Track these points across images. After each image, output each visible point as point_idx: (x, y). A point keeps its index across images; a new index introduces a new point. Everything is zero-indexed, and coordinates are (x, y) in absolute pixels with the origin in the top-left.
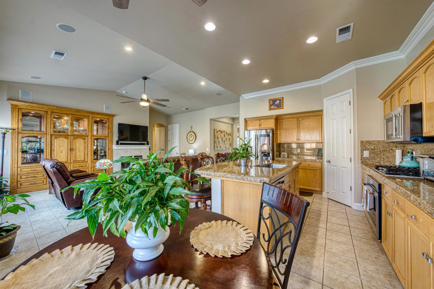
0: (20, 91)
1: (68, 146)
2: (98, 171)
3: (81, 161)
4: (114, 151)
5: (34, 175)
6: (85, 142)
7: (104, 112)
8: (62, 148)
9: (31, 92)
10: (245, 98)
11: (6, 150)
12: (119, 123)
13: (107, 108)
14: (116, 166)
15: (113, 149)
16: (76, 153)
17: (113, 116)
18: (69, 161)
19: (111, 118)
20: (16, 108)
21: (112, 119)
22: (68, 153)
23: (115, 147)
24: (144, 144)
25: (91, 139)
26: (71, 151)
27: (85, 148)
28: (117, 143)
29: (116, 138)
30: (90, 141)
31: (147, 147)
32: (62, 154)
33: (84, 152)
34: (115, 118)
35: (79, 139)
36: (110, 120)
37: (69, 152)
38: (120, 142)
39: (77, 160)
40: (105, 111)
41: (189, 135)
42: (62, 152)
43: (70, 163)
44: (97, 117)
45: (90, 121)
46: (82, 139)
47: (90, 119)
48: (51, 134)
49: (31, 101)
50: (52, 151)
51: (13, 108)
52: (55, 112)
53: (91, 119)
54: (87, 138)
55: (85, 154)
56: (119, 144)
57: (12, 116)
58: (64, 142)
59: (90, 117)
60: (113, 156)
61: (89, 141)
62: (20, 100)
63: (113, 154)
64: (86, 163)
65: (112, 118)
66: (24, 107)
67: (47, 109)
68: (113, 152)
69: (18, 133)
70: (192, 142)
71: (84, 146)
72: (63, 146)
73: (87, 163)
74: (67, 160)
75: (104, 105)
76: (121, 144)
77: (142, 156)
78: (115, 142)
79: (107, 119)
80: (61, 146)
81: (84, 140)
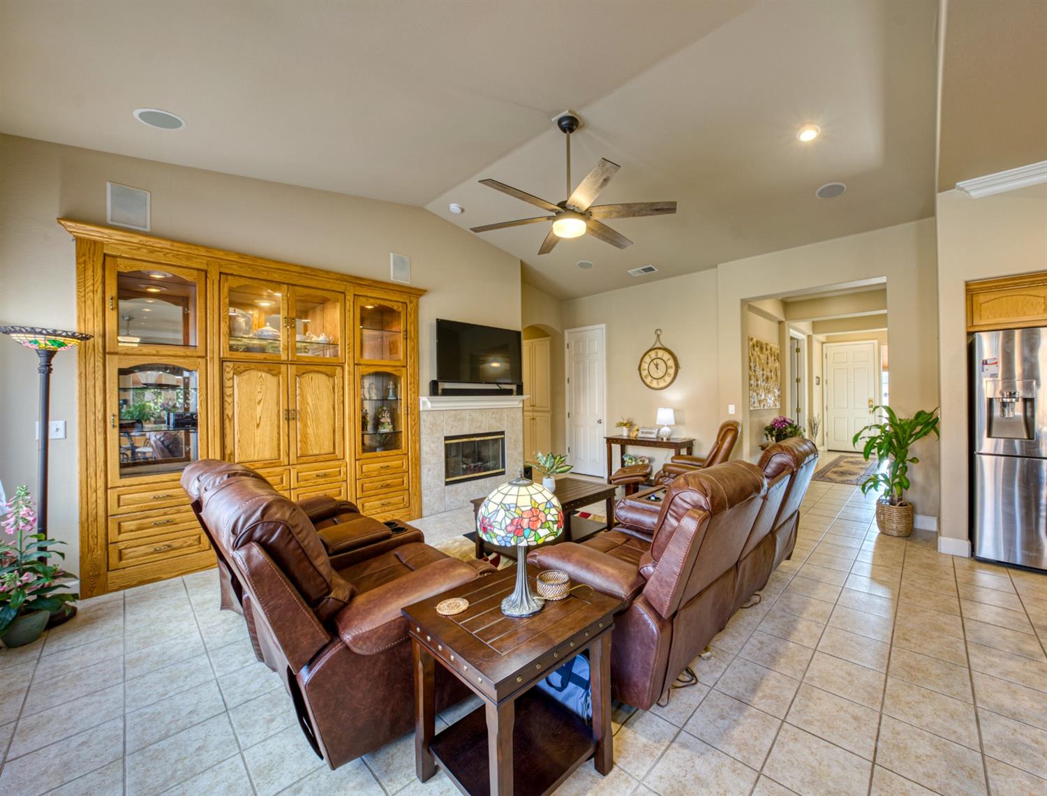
0: (109, 185)
1: (278, 403)
2: (376, 489)
3: (321, 458)
4: (423, 416)
5: (165, 514)
6: (334, 388)
7: (392, 279)
8: (259, 408)
9: (148, 194)
10: (973, 194)
12: (437, 320)
13: (400, 263)
14: (429, 470)
15: (419, 412)
16: (305, 426)
17: (419, 293)
18: (284, 459)
19: (411, 302)
20: (94, 253)
21: (414, 303)
22: (279, 427)
23: (426, 402)
24: (509, 392)
25: (352, 377)
26: (288, 419)
27: (334, 408)
28: (434, 390)
29: (428, 371)
30: (349, 385)
31: (518, 403)
32: (259, 430)
33: (331, 423)
34: (424, 301)
35: (314, 376)
36: (409, 309)
37: (283, 423)
38: (441, 386)
39: (311, 453)
40: (393, 275)
41: (647, 359)
42: (258, 425)
43: (287, 463)
44: (369, 295)
45: (349, 311)
46: (323, 377)
47: (347, 303)
48: (220, 358)
49: (148, 229)
50: (227, 422)
51: (84, 255)
52: (232, 275)
53: (352, 304)
54: (339, 370)
55: (334, 431)
56: (440, 391)
57: (81, 283)
58: (264, 387)
59: (348, 297)
60: (423, 437)
61: (346, 383)
62: (109, 221)
63: (422, 427)
64: (337, 463)
65: (415, 300)
66: (123, 251)
67: (204, 260)
68: (422, 422)
69: (105, 353)
70: (662, 384)
71: (331, 403)
72: (261, 404)
73: (340, 462)
74: (276, 453)
75: (392, 255)
76: (446, 392)
77: (503, 433)
78: (425, 387)
79: (400, 304)
80: (257, 401)
81: (331, 380)
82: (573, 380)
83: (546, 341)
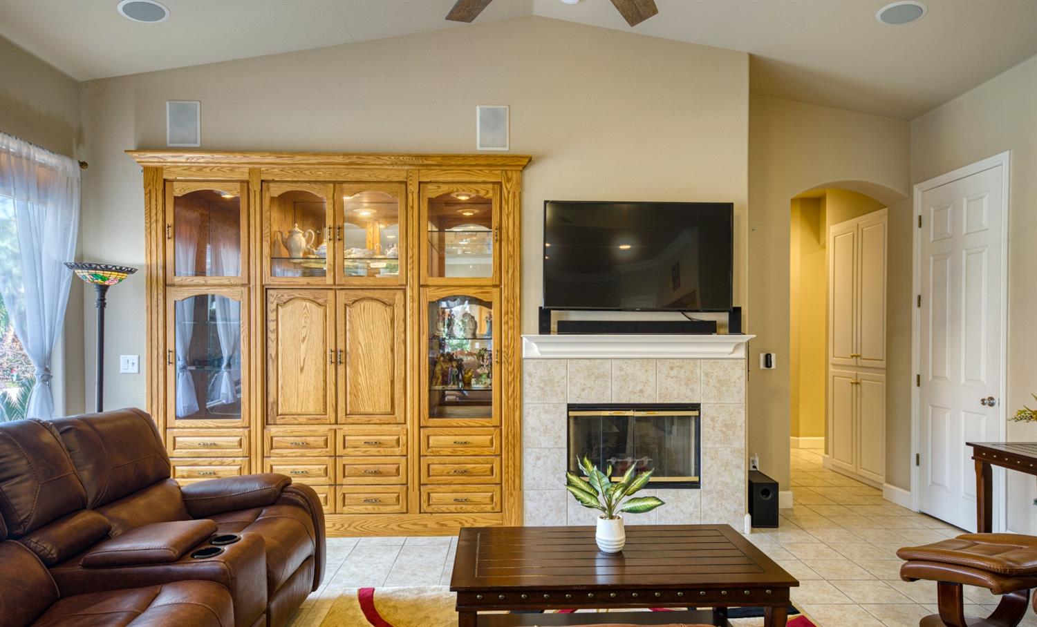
0: (168, 104)
1: (325, 342)
2: (448, 474)
3: (376, 419)
4: (528, 367)
5: (210, 464)
6: (392, 321)
7: (478, 148)
8: (303, 346)
9: (199, 103)
11: (136, 356)
12: (546, 203)
13: (493, 120)
14: (538, 459)
15: (521, 360)
16: (356, 373)
17: (523, 163)
18: (331, 416)
19: (509, 180)
20: (156, 182)
21: (514, 181)
22: (325, 372)
23: (534, 346)
24: (709, 328)
25: (416, 304)
26: (336, 363)
27: (392, 350)
28: (544, 325)
29: (535, 297)
30: (412, 315)
31: (730, 349)
32: (303, 376)
33: (389, 368)
34: (531, 175)
35: (367, 304)
36: (505, 191)
37: (331, 369)
38: (556, 316)
39: (362, 410)
40: (480, 141)
42: (302, 369)
43: (333, 421)
44: (440, 179)
45: (412, 208)
46: (379, 305)
47: (410, 196)
48: (262, 286)
49: (198, 145)
51: (149, 184)
52: (273, 181)
53: (416, 196)
54: (399, 296)
55: (392, 382)
56: (554, 326)
57: (148, 215)
58: (308, 321)
59: (410, 188)
60: (526, 400)
61: (407, 313)
62: (169, 145)
63: (526, 386)
64: (394, 428)
65: (515, 176)
66: (177, 173)
67: (247, 169)
68: (526, 378)
69: (165, 285)
71: (389, 343)
72: (306, 342)
73: (400, 427)
74: (322, 406)
75: (478, 110)
76: (567, 328)
77: (696, 407)
78: (532, 319)
79: (490, 186)
80: (301, 338)
81: (388, 309)
82: (930, 300)
83: (881, 216)
